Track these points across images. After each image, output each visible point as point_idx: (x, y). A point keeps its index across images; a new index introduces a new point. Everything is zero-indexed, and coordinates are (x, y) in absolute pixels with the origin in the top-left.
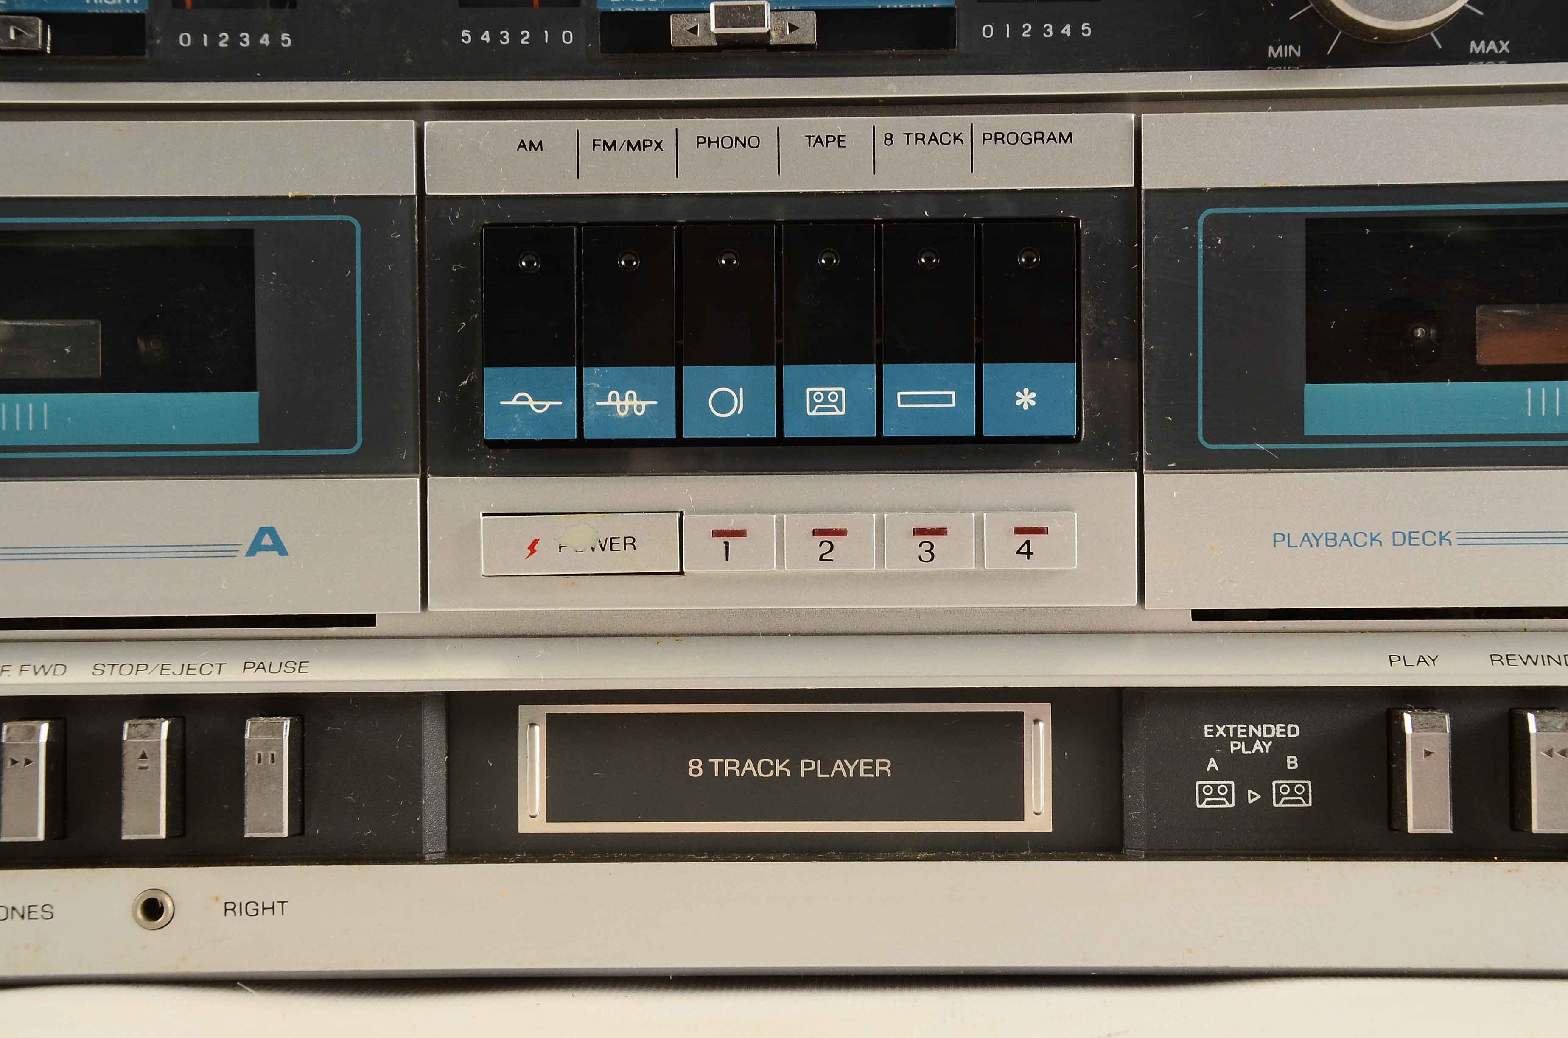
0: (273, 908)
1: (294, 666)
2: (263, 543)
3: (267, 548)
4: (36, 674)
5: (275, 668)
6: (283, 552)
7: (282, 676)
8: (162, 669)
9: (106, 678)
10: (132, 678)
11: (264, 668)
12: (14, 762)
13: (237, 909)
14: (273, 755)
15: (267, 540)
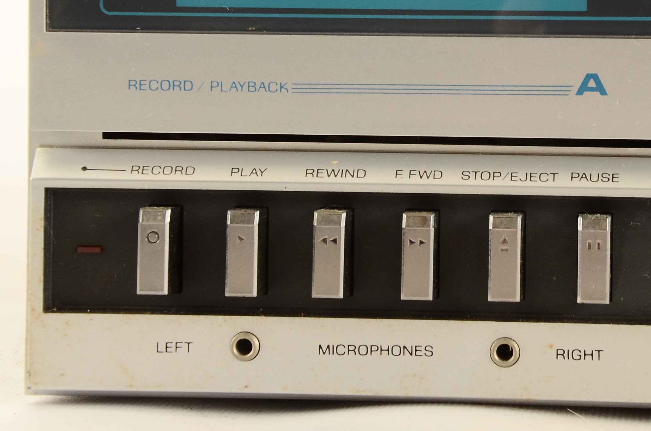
0: (592, 355)
1: (608, 176)
2: (588, 86)
3: (592, 89)
4: (421, 177)
5: (595, 178)
6: (603, 92)
7: (600, 184)
8: (512, 176)
9: (471, 181)
10: (491, 182)
11: (586, 177)
12: (411, 242)
13: (566, 355)
14: (599, 244)
15: (592, 84)
